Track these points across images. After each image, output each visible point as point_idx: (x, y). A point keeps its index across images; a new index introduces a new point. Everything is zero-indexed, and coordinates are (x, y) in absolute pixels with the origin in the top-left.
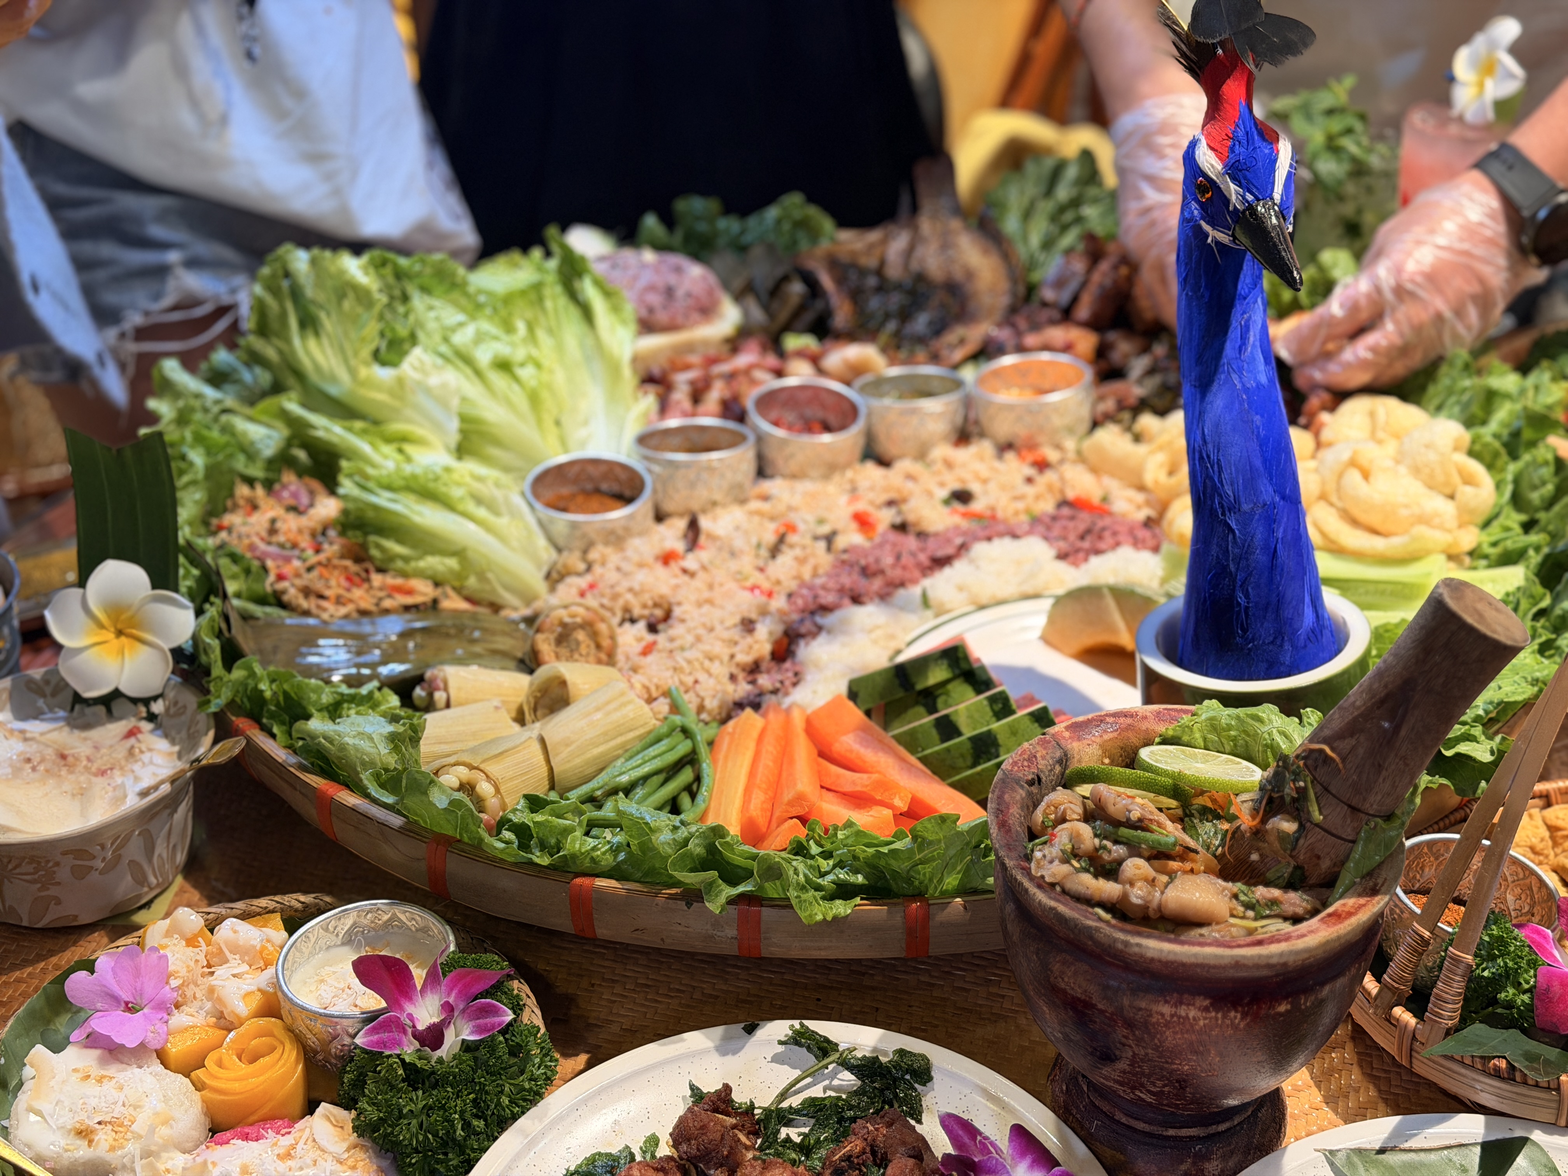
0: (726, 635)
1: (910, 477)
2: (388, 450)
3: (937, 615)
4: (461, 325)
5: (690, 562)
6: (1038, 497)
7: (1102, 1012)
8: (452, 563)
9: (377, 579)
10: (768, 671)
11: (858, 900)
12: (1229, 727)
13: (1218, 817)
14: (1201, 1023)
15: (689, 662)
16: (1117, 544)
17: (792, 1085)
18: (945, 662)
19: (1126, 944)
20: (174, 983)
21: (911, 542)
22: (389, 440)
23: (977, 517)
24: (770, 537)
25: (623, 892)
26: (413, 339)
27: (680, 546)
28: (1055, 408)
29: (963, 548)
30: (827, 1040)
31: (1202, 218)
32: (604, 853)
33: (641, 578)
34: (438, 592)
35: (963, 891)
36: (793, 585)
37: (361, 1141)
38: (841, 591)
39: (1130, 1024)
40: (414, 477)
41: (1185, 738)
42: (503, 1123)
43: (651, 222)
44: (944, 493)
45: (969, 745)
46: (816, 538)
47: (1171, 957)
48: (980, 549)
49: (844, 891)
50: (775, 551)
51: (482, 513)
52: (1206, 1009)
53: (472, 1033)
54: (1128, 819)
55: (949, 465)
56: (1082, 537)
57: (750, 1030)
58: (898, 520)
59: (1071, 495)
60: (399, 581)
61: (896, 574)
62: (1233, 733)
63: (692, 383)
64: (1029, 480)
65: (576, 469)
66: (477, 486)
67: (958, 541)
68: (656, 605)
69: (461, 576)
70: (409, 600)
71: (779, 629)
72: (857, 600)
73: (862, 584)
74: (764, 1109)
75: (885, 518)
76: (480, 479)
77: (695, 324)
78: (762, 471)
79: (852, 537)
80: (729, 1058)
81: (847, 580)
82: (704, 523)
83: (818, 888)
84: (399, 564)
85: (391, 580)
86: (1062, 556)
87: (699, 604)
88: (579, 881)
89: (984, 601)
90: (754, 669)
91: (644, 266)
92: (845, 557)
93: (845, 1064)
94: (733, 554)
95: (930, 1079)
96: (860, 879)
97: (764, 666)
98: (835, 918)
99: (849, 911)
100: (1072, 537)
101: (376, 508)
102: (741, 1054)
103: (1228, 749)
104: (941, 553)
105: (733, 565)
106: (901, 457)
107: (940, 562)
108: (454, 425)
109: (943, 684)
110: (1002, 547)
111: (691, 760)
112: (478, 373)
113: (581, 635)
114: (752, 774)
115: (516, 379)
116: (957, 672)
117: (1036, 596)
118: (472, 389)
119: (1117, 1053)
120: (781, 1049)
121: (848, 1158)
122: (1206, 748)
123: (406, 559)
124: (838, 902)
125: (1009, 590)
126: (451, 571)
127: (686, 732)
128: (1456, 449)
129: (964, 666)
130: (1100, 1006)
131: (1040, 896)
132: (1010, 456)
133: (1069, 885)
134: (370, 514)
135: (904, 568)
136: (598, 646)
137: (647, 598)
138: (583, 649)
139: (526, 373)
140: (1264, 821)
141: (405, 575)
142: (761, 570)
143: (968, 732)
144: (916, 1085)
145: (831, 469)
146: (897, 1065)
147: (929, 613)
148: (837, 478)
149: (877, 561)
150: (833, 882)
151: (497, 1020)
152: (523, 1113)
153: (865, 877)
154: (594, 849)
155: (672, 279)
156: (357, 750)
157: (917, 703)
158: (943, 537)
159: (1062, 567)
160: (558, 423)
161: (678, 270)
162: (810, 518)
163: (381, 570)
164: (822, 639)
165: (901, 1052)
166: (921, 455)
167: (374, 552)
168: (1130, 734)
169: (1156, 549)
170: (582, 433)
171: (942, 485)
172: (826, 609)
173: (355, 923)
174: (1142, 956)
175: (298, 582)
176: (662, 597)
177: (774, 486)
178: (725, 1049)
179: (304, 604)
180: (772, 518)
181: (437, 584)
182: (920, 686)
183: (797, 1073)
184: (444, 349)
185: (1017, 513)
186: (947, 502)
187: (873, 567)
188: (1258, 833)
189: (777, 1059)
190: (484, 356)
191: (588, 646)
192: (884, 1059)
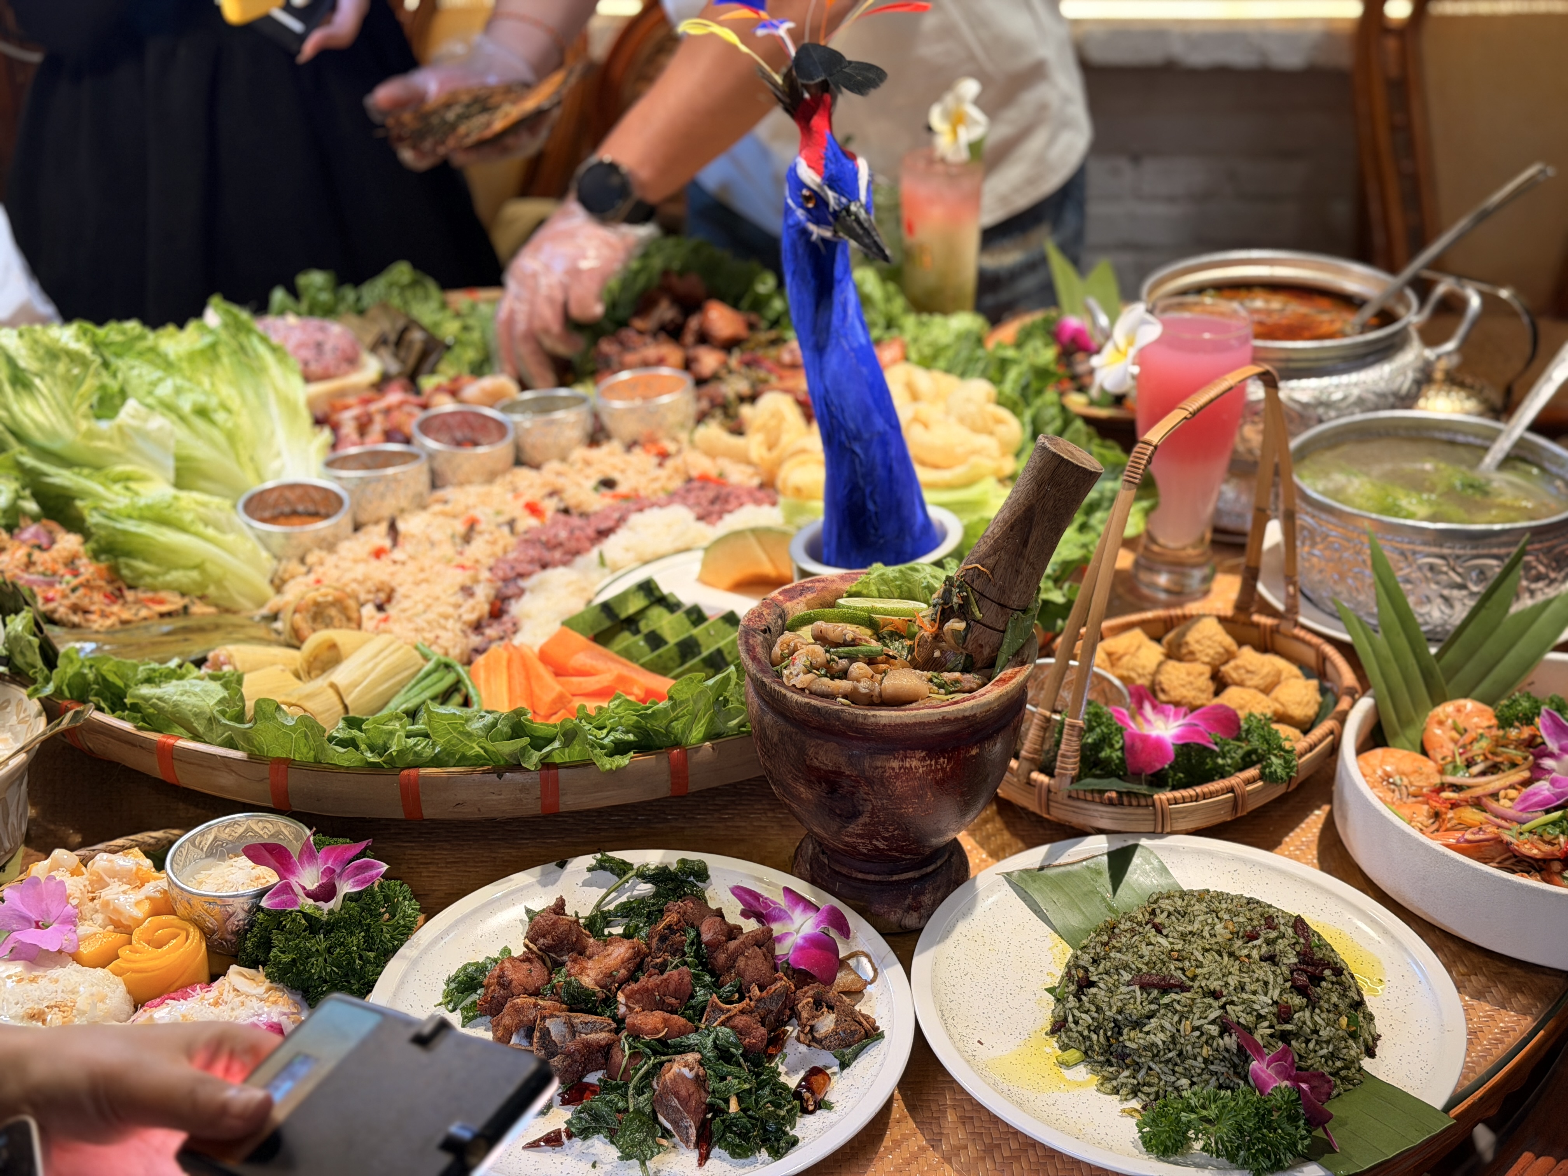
0: (453, 600)
1: (559, 474)
2: (118, 488)
3: (613, 571)
4: (160, 380)
5: (398, 554)
6: (670, 478)
7: (848, 776)
8: (195, 575)
9: (130, 595)
10: (490, 626)
11: (631, 754)
12: (896, 579)
13: (902, 637)
14: (921, 771)
15: (429, 623)
16: (741, 505)
17: (604, 898)
18: (641, 594)
19: (865, 717)
20: (75, 902)
21: (575, 521)
22: (116, 481)
23: (626, 498)
24: (460, 527)
25: (445, 775)
26: (123, 394)
27: (387, 543)
28: (668, 407)
29: (622, 520)
30: (624, 863)
31: (809, 220)
32: (424, 748)
33: (359, 571)
34: (186, 601)
35: (708, 737)
36: (491, 562)
37: (274, 985)
38: (532, 561)
39: (870, 782)
40: (149, 507)
41: (865, 592)
42: (388, 953)
43: (279, 296)
44: (593, 482)
45: (676, 649)
46: (499, 525)
47: (898, 721)
48: (635, 519)
49: (620, 748)
50: (467, 539)
51: (210, 532)
52: (923, 759)
53: (354, 886)
54: (845, 640)
55: (587, 463)
56: (713, 502)
57: (562, 865)
58: (562, 506)
59: (694, 473)
60: (150, 595)
61: (573, 545)
62: (898, 583)
63: (357, 418)
64: (660, 465)
65: (275, 495)
66: (202, 510)
67: (616, 515)
68: (378, 590)
69: (203, 585)
70: (164, 608)
71: (492, 593)
72: (544, 566)
73: (547, 556)
74: (586, 918)
75: (550, 506)
76: (204, 505)
77: (346, 374)
78: (436, 482)
79: (528, 522)
80: (550, 887)
81: (533, 553)
82: (401, 526)
83: (602, 747)
84: (148, 580)
85: (141, 595)
86: (700, 518)
87: (417, 584)
88: (405, 772)
89: (648, 557)
90: (478, 627)
91: (291, 328)
92: (527, 536)
93: (643, 876)
94: (433, 544)
95: (708, 877)
96: (631, 737)
97: (484, 623)
98: (617, 768)
99: (627, 762)
100: (705, 503)
101: (125, 533)
102: (559, 883)
103: (896, 594)
104: (603, 526)
105: (437, 553)
106: (548, 460)
107: (603, 534)
108: (171, 464)
109: (642, 612)
110: (652, 516)
111: (455, 687)
112: (182, 418)
113: (333, 612)
114: (510, 690)
115: (212, 422)
116: (653, 599)
117: (687, 550)
118: (181, 432)
119: (861, 808)
120: (588, 875)
121: (669, 927)
122: (880, 597)
123: (153, 575)
124: (617, 757)
125: (666, 545)
126: (195, 582)
127: (448, 666)
128: (989, 401)
129: (657, 594)
130: (847, 773)
131: (796, 697)
132: (637, 451)
133: (814, 687)
134: (120, 538)
135: (578, 540)
136: (349, 619)
137: (370, 585)
138: (336, 622)
139: (220, 417)
140: (941, 627)
141: (154, 589)
142: (461, 553)
143: (672, 639)
144: (699, 884)
145: (491, 477)
146: (682, 870)
147: (606, 571)
148: (499, 480)
149: (556, 536)
150: (612, 741)
151: (374, 872)
152: (402, 945)
153: (635, 735)
154: (415, 745)
155: (319, 336)
156: (188, 705)
157: (622, 630)
158: (603, 515)
159: (702, 526)
160: (252, 459)
161: (322, 329)
162: (489, 511)
163: (131, 587)
164: (526, 598)
165: (683, 861)
166: (563, 459)
167: (125, 572)
168: (825, 593)
169: (774, 504)
170: (275, 465)
171: (587, 477)
172: (521, 576)
173: (215, 838)
174: (877, 724)
175: (67, 602)
176: (382, 583)
177: (448, 492)
178: (545, 882)
179: (76, 619)
180: (455, 516)
181: (183, 595)
182: (623, 615)
183: (604, 891)
184: (150, 400)
185: (655, 492)
186: (596, 489)
187: (553, 542)
188: (937, 637)
189: (586, 884)
190: (186, 405)
191: (340, 620)
192: (672, 868)
